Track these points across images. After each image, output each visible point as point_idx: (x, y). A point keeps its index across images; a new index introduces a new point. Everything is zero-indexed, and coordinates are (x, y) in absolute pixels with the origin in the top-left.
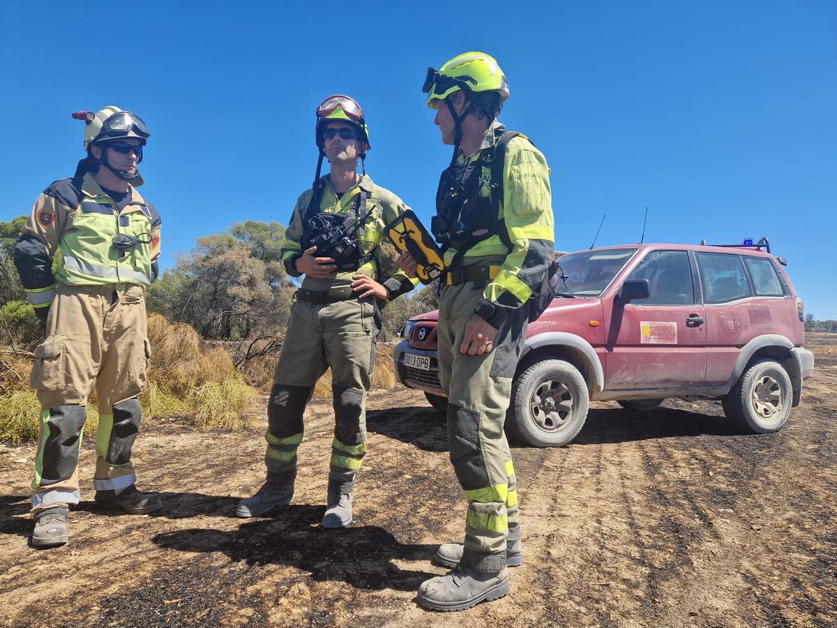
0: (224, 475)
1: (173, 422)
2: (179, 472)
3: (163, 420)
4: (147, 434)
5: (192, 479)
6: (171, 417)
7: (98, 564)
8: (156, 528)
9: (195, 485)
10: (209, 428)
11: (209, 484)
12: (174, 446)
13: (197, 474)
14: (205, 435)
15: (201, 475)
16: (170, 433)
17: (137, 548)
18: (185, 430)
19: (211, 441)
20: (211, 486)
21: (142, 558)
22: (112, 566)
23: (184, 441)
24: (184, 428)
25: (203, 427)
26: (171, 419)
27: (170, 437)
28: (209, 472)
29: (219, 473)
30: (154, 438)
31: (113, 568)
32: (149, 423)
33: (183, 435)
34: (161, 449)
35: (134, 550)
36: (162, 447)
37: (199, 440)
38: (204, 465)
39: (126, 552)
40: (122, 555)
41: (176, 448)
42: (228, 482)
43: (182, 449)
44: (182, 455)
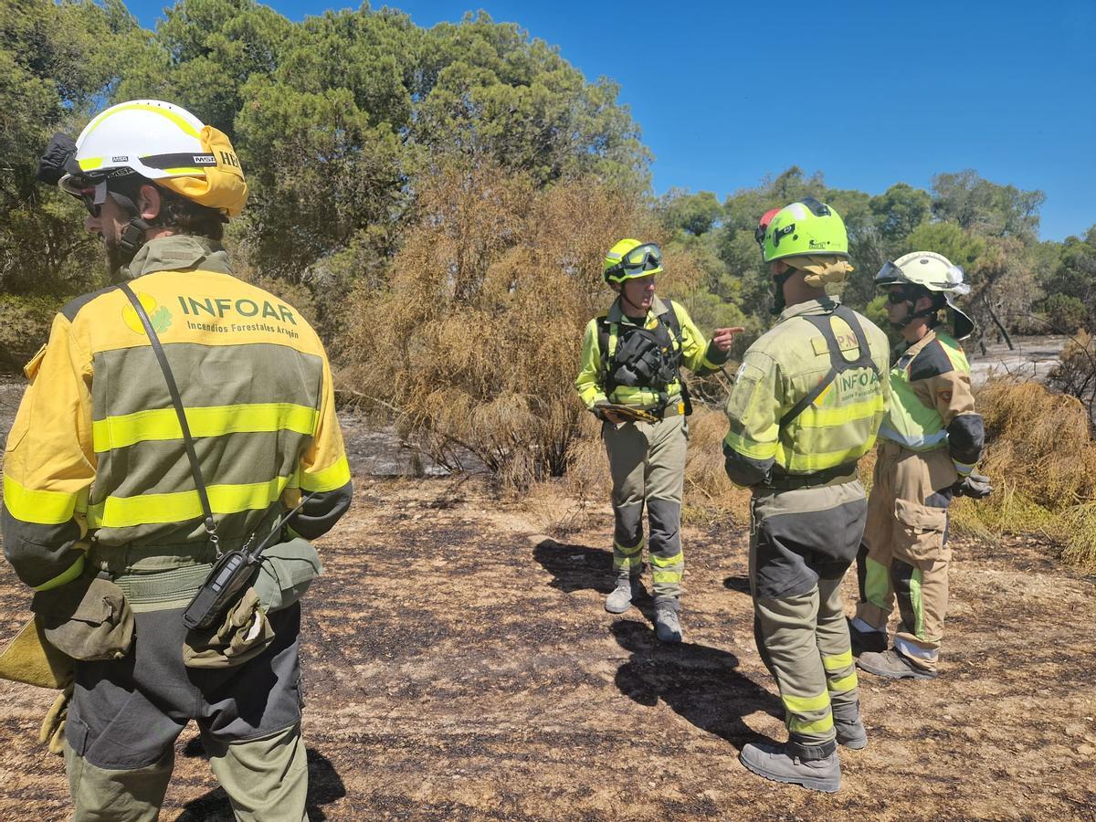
0: (1072, 683)
1: (1033, 545)
2: (1011, 651)
3: (1018, 538)
4: (990, 562)
5: (1024, 675)
6: (1032, 535)
7: (881, 771)
8: (955, 745)
9: (1026, 686)
10: (1085, 572)
11: (1045, 692)
12: (1022, 594)
13: (1035, 667)
14: (1074, 582)
15: (1039, 671)
16: (1021, 567)
17: (925, 768)
18: (1046, 566)
19: (1080, 598)
20: (1047, 697)
21: (926, 788)
22: (892, 782)
23: (1041, 587)
24: (1046, 562)
25: (1074, 568)
26: (1030, 540)
27: (1020, 576)
28: (1053, 667)
29: (1066, 676)
30: (998, 572)
31: (893, 785)
32: (999, 541)
33: (1040, 576)
34: (1003, 594)
35: (919, 769)
36: (1004, 591)
37: (1061, 591)
38: (1049, 652)
39: (912, 769)
40: (907, 770)
41: (1024, 599)
42: (1075, 700)
43: (1033, 601)
44: (1030, 614)
